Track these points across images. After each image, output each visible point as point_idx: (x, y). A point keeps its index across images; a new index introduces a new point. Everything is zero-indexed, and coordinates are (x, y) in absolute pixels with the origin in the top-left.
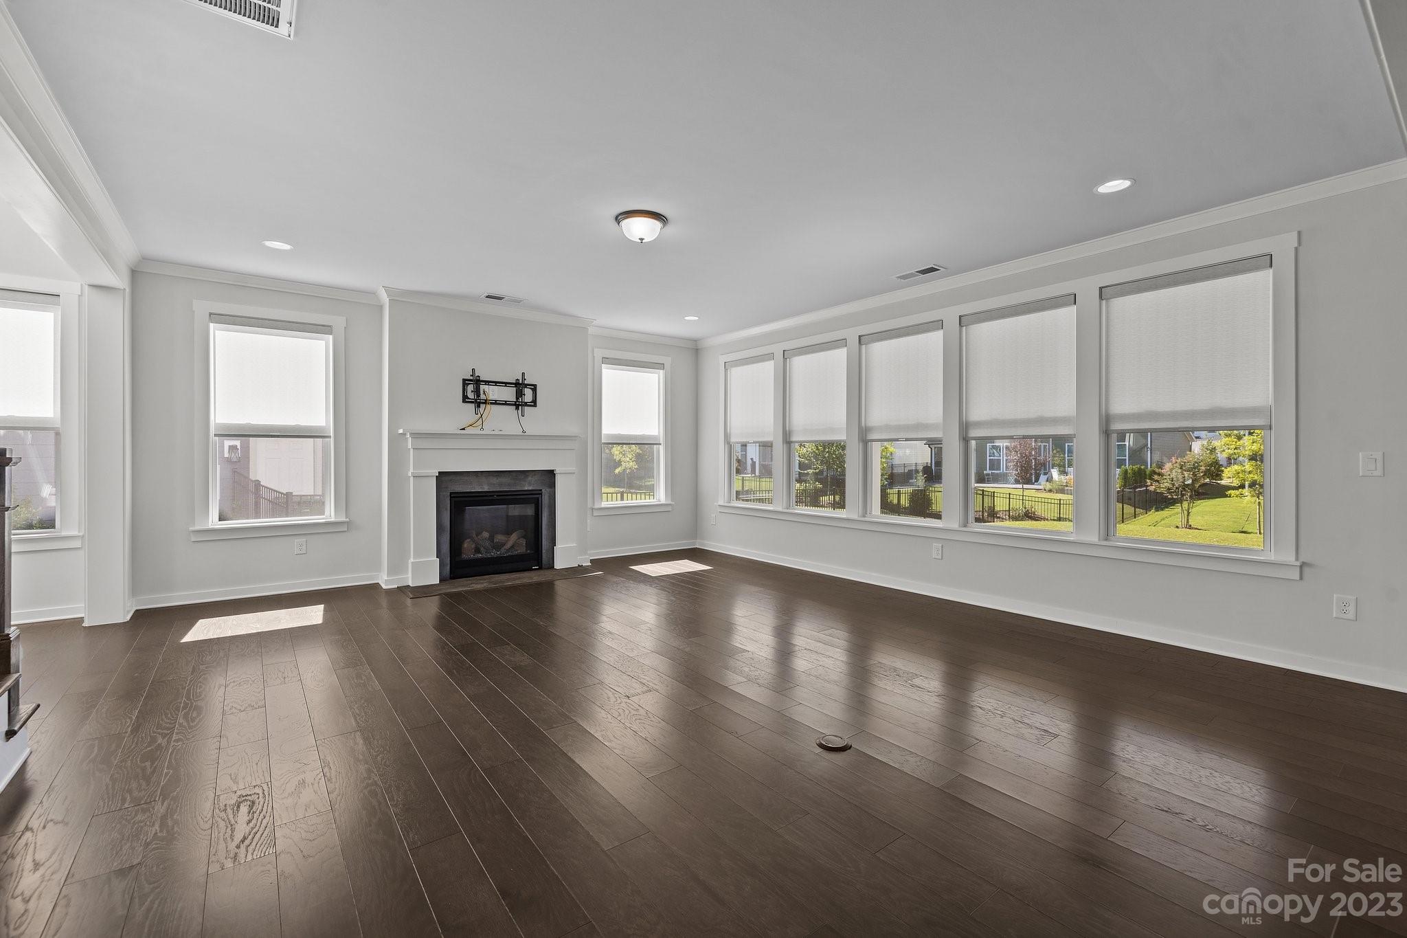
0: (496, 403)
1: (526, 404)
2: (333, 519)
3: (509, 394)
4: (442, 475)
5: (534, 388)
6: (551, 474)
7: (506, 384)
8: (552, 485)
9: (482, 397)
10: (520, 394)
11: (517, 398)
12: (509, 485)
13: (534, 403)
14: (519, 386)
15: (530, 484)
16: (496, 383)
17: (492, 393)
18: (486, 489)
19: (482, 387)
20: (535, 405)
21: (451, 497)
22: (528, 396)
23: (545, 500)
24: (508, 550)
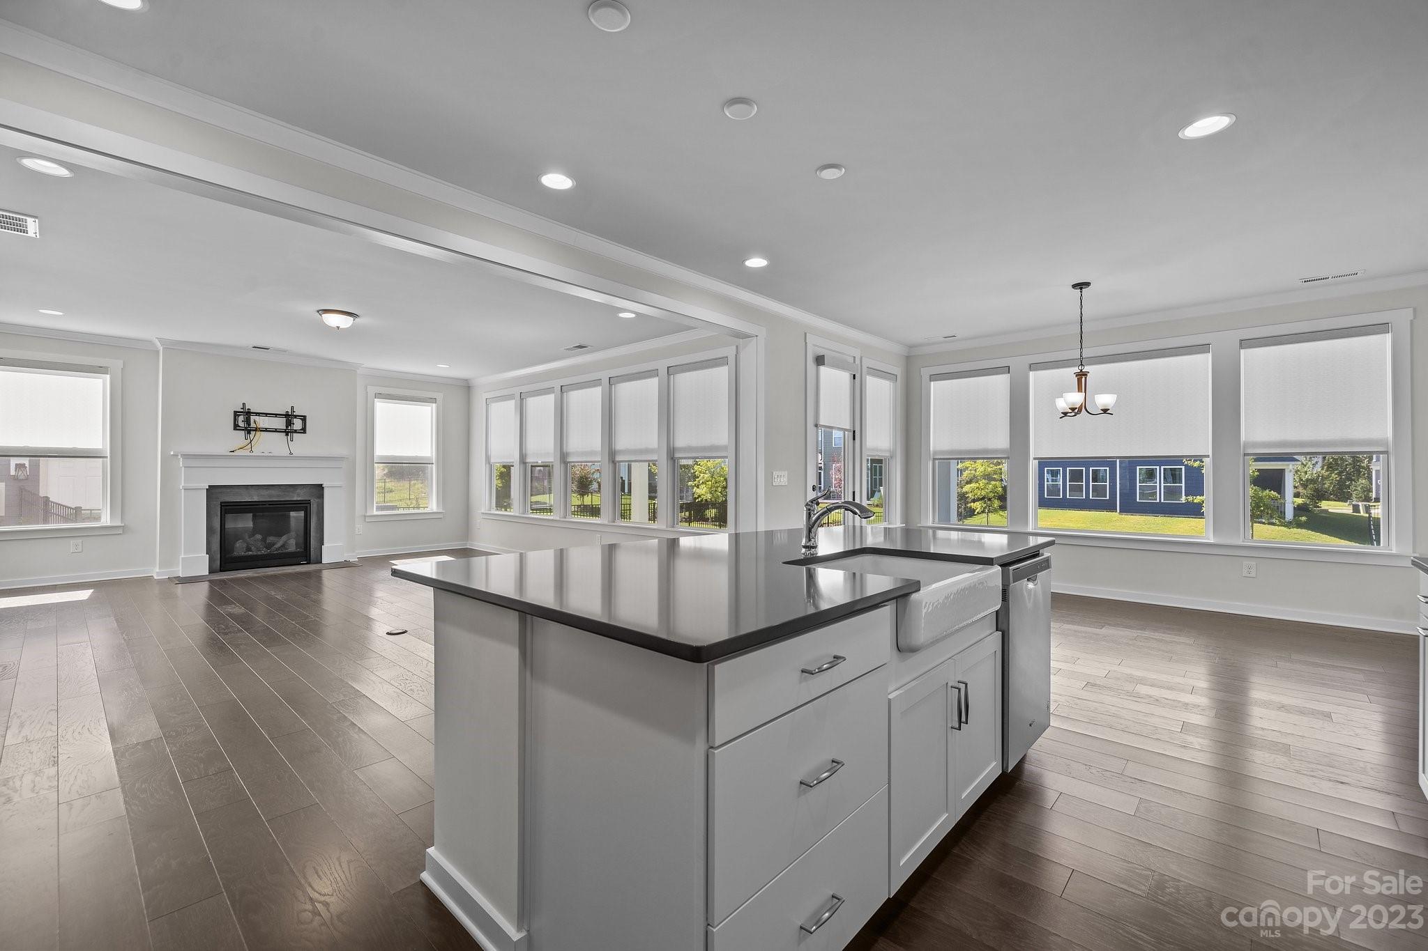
0: (266, 430)
1: (296, 431)
2: (109, 524)
3: (280, 423)
4: (212, 491)
5: (304, 419)
6: (320, 487)
7: (276, 415)
8: (321, 496)
9: (253, 425)
10: (289, 423)
11: (287, 427)
12: (278, 496)
13: (304, 430)
14: (289, 417)
15: (299, 495)
16: (266, 415)
17: (263, 422)
18: (256, 499)
19: (252, 418)
20: (305, 432)
21: (221, 506)
22: (297, 424)
23: (314, 508)
24: (277, 549)
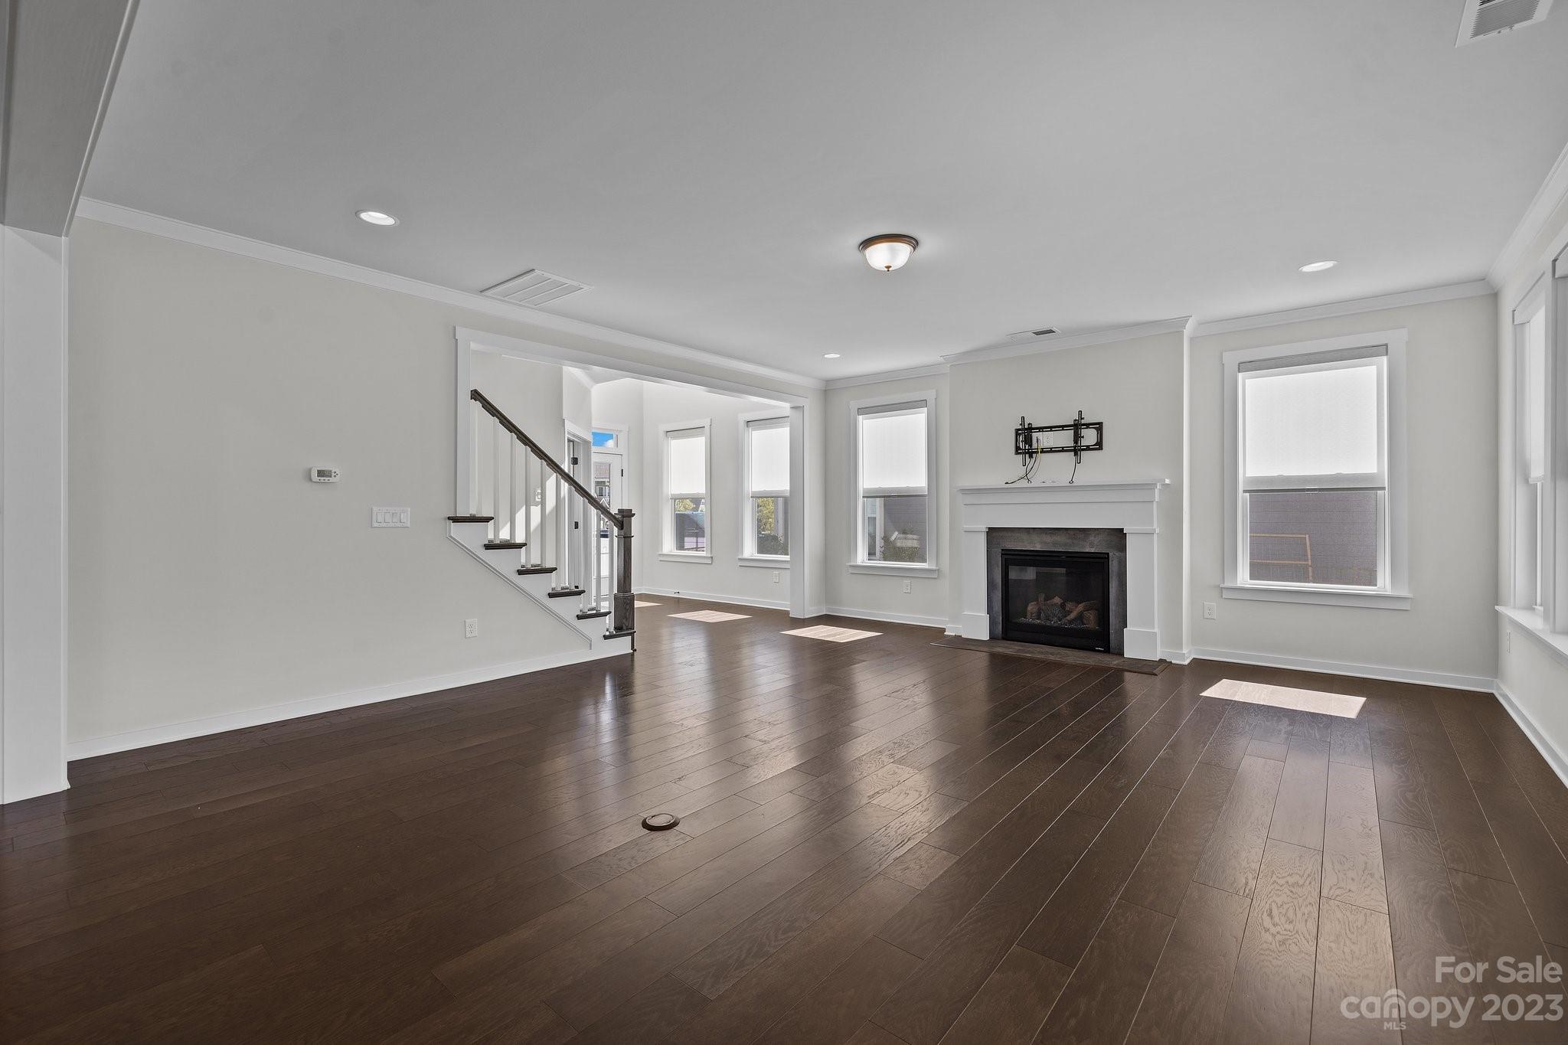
0: (1051, 450)
1: (1088, 448)
3: (1066, 438)
4: (992, 532)
5: (1099, 427)
6: (1119, 535)
7: (1063, 427)
8: (1123, 548)
9: (1035, 445)
10: (1077, 437)
11: (1076, 442)
12: (1066, 545)
13: (1099, 445)
14: (1077, 427)
15: (1092, 545)
16: (1051, 428)
17: (1044, 440)
18: (1038, 547)
19: (1035, 435)
20: (1101, 448)
21: (1002, 554)
22: (1089, 437)
23: (1114, 566)
